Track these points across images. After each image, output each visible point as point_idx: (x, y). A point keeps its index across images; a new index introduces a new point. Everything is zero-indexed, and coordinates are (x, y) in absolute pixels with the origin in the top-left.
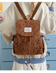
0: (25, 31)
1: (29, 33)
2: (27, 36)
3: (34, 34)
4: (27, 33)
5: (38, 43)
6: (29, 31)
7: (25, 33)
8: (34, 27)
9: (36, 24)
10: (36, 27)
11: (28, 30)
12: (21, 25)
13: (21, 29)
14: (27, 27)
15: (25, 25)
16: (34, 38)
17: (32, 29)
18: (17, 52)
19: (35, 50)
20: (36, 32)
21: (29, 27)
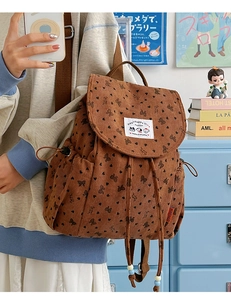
0: (128, 133)
1: (146, 142)
2: (138, 154)
3: (165, 149)
4: (137, 142)
5: (170, 190)
6: (143, 133)
7: (128, 141)
8: (161, 121)
9: (169, 107)
10: (171, 119)
11: (139, 129)
13: (112, 118)
14: (133, 115)
16: (161, 165)
17: (156, 128)
18: (73, 222)
19: (153, 219)
20: (172, 142)
21: (144, 115)
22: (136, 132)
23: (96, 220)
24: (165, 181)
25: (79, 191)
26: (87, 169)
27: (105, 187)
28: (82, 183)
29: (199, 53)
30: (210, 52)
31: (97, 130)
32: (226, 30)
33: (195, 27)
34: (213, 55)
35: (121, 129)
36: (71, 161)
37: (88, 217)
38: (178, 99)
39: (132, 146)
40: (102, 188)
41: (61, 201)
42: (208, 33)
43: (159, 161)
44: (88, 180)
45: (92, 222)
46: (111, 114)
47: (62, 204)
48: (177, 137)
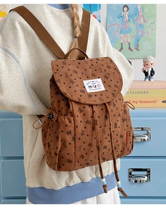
0: (89, 90)
1: (101, 93)
2: (98, 102)
4: (96, 94)
6: (97, 88)
7: (90, 95)
8: (106, 77)
9: (108, 67)
10: (111, 74)
11: (94, 86)
12: (69, 74)
13: (75, 84)
14: (88, 78)
15: (80, 75)
16: (115, 105)
17: (104, 82)
18: (70, 161)
19: (118, 143)
20: (116, 89)
21: (94, 76)
22: (93, 88)
23: (84, 155)
24: (119, 115)
25: (69, 138)
26: (70, 122)
27: (84, 130)
28: (69, 133)
29: (122, 48)
30: (130, 48)
31: (69, 95)
32: (140, 33)
33: (119, 30)
34: (132, 50)
35: (83, 89)
36: (57, 121)
37: (78, 154)
38: (111, 61)
39: (93, 98)
40: (83, 132)
41: (59, 150)
42: (128, 35)
43: (112, 103)
44: (72, 129)
45: (82, 157)
46: (73, 83)
47: (60, 152)
48: (118, 84)
